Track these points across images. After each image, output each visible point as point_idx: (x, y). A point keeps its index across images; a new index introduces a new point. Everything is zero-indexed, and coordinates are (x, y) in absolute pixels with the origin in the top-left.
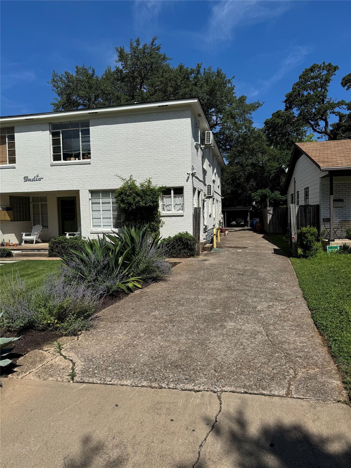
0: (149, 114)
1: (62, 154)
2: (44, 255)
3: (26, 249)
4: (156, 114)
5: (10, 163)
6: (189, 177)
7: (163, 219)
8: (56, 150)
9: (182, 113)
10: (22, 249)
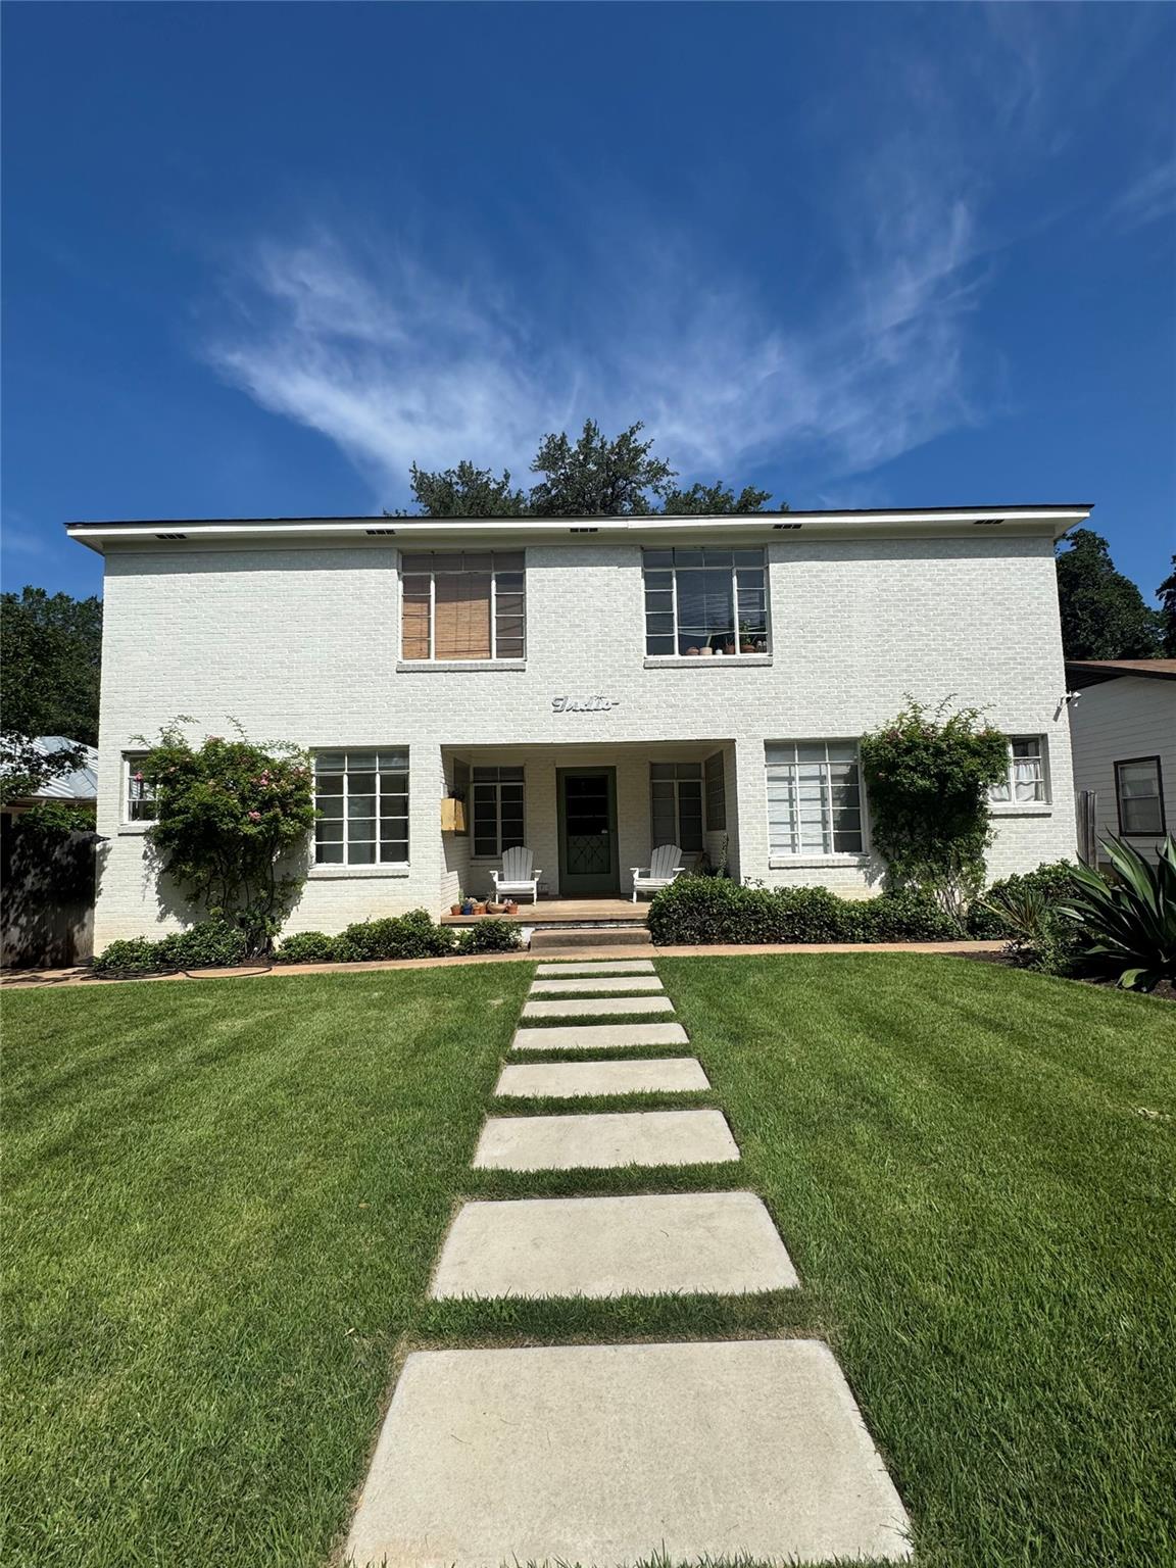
0: (942, 541)
1: (676, 634)
2: (638, 939)
3: (553, 922)
4: (962, 542)
5: (501, 654)
6: (1059, 710)
7: (991, 823)
8: (657, 622)
9: (1031, 546)
10: (537, 923)
